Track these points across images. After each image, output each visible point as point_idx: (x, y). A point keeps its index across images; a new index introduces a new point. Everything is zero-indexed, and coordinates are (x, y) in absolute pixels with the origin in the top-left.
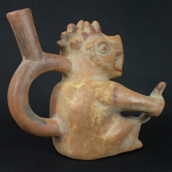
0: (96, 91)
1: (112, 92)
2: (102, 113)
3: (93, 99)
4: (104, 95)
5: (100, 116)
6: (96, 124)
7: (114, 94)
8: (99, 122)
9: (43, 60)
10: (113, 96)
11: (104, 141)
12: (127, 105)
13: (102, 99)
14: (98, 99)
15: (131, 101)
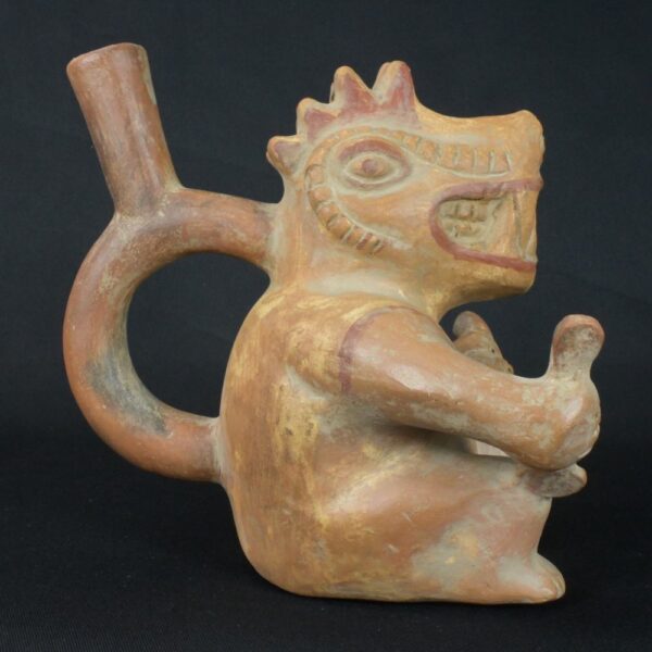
0: (293, 330)
1: (340, 341)
2: (306, 420)
3: (280, 359)
4: (314, 350)
5: (299, 427)
6: (287, 456)
7: (342, 349)
8: (296, 451)
9: (161, 214)
10: (341, 355)
11: (323, 531)
12: (389, 399)
13: (305, 363)
14: (295, 362)
15: (402, 385)
